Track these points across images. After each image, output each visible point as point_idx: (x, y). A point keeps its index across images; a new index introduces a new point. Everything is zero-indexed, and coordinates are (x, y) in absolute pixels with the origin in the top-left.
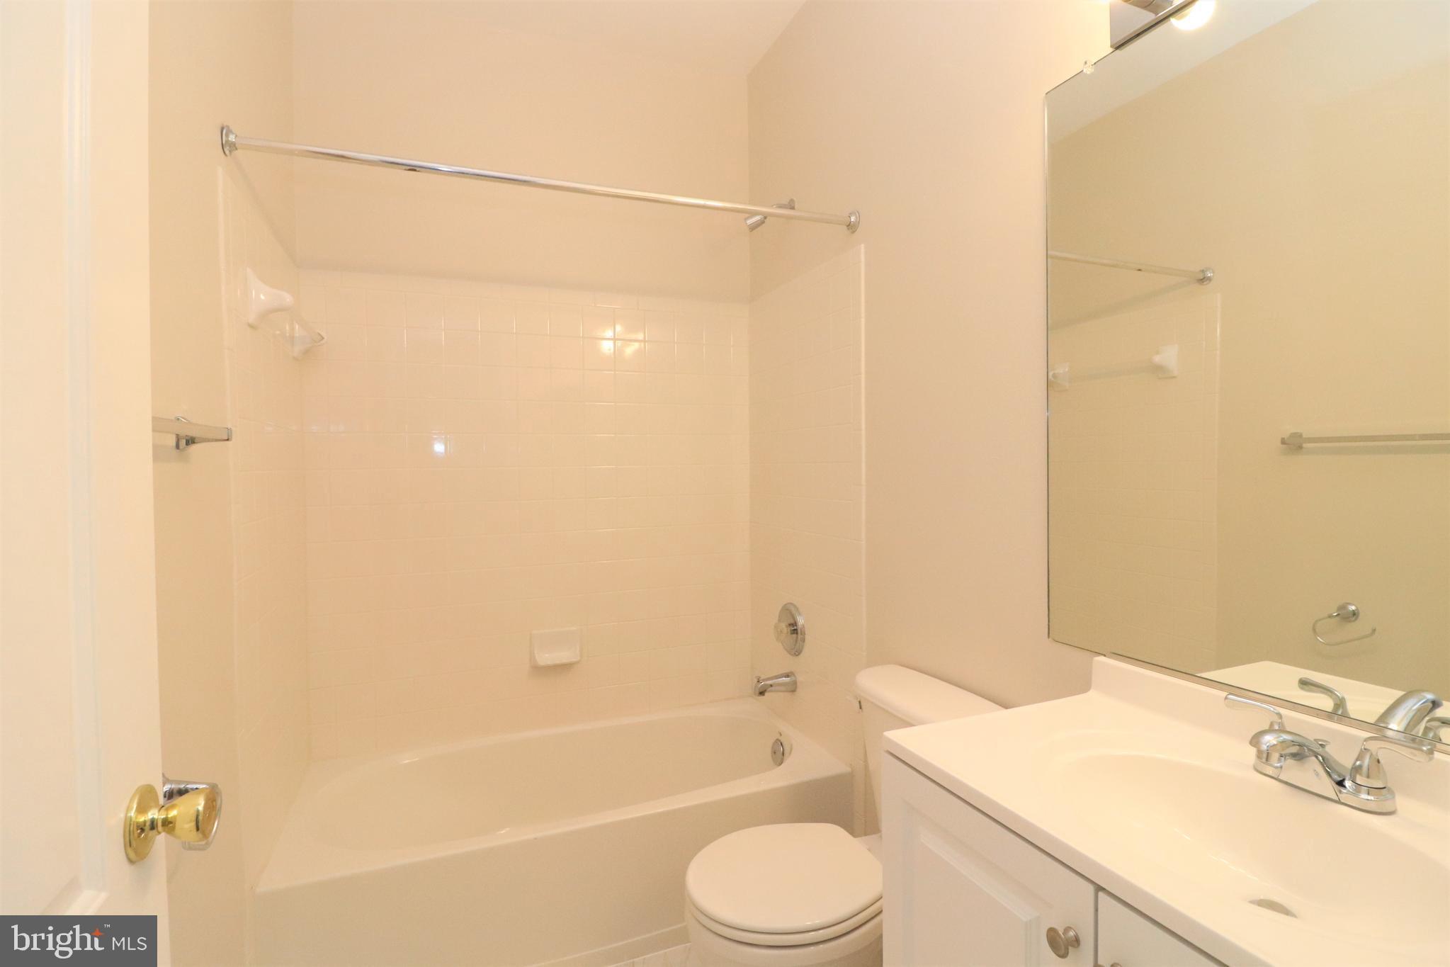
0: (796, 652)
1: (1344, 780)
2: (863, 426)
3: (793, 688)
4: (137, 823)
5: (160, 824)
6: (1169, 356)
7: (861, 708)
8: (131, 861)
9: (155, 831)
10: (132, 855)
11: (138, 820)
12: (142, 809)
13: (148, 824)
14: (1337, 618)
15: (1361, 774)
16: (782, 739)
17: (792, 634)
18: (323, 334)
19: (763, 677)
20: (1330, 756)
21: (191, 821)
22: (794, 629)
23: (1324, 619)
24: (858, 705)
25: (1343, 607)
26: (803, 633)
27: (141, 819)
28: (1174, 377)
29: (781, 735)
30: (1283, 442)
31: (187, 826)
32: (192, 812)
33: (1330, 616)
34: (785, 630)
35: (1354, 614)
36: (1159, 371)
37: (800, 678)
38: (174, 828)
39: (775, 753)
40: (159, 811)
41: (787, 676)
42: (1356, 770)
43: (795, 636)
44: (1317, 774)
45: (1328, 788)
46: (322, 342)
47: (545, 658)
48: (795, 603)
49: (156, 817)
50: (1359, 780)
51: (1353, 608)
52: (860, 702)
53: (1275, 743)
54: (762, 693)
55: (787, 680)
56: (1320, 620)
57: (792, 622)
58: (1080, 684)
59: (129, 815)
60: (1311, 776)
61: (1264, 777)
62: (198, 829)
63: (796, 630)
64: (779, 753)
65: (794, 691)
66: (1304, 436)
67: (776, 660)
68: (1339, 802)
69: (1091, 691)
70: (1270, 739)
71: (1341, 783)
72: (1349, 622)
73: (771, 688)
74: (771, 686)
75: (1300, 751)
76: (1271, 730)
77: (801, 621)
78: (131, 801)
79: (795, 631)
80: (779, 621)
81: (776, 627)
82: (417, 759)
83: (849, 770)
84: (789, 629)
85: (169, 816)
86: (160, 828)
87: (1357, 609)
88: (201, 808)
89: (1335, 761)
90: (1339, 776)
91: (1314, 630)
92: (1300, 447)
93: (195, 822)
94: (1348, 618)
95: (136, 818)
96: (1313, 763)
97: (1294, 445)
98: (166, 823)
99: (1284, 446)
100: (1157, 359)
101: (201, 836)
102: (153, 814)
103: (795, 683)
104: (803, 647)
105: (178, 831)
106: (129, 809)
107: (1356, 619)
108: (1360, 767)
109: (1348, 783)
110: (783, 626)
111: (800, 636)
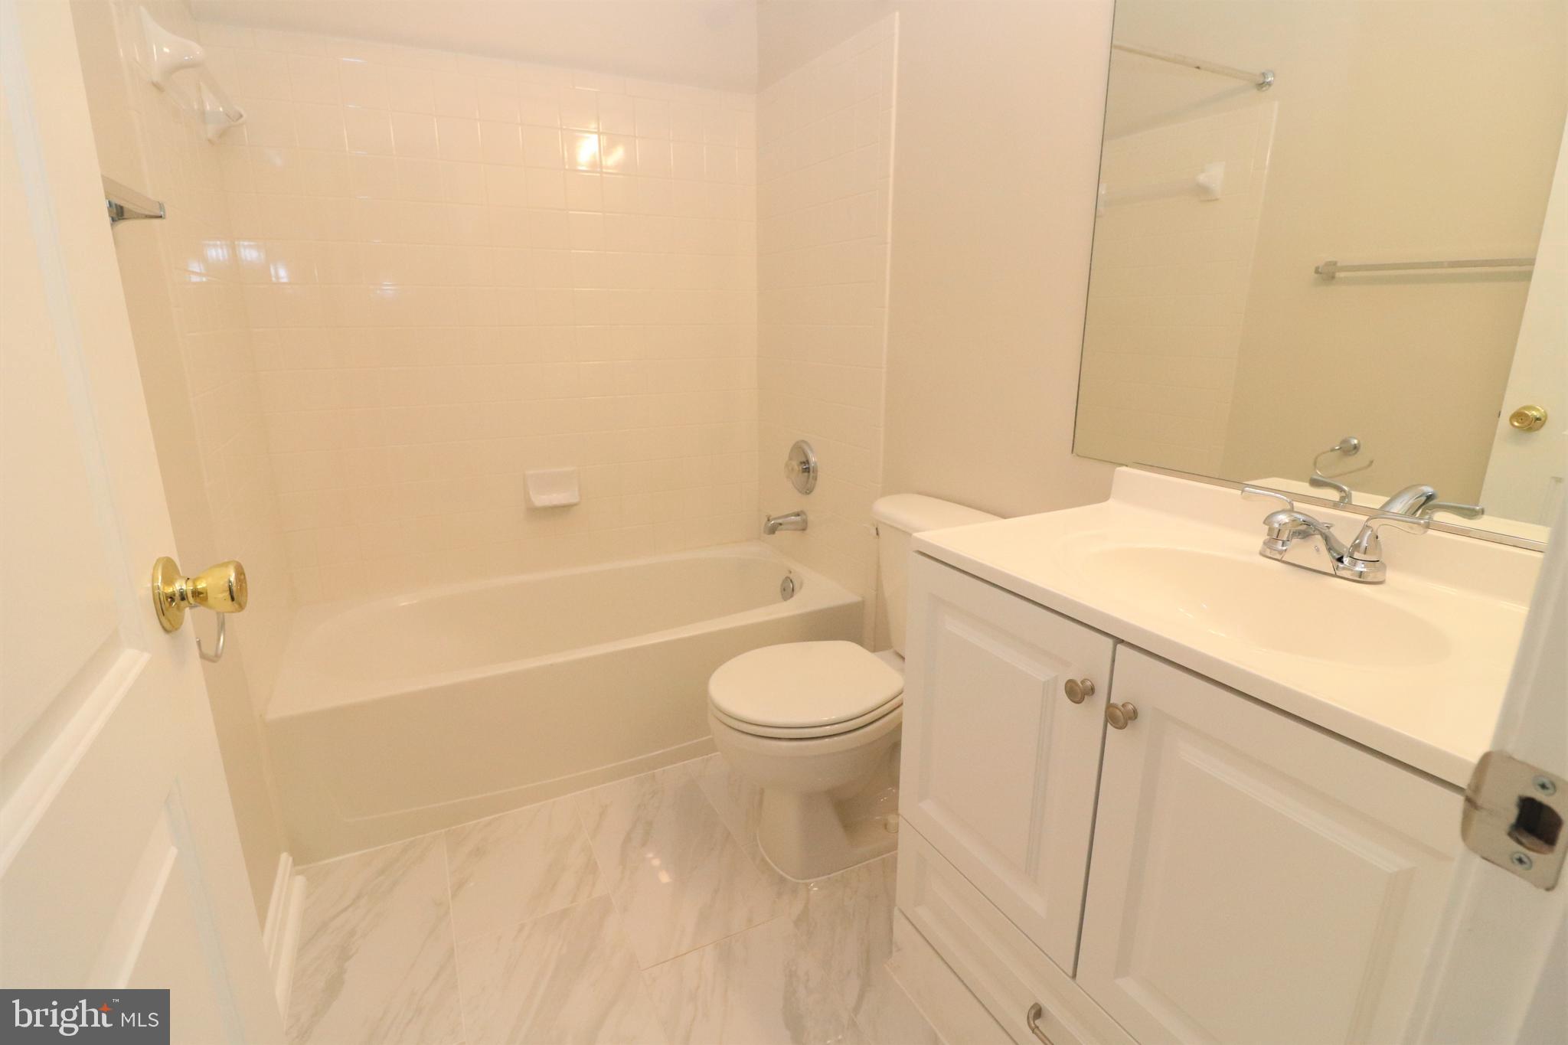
0: (807, 490)
1: (1342, 557)
2: (889, 240)
3: (803, 527)
4: (166, 594)
5: (190, 595)
6: (1214, 175)
7: (877, 534)
8: (166, 630)
9: (185, 602)
10: (167, 625)
11: (166, 591)
12: (168, 580)
13: (177, 595)
14: (1339, 451)
15: (1359, 552)
16: (791, 576)
17: (803, 472)
18: (243, 113)
19: (774, 514)
20: (1333, 535)
21: (224, 591)
22: (806, 468)
23: (1328, 452)
24: (875, 532)
25: (1345, 441)
26: (815, 471)
27: (169, 590)
28: (1217, 200)
29: (791, 572)
30: (1317, 271)
31: (220, 596)
32: (223, 583)
33: (1333, 450)
34: (796, 467)
35: (1356, 448)
36: (1203, 193)
37: (811, 518)
38: (206, 599)
39: (784, 590)
40: (186, 583)
41: (798, 515)
42: (1356, 547)
43: (806, 474)
44: (1318, 550)
45: (1326, 562)
46: (241, 121)
47: (542, 499)
48: (806, 440)
49: (184, 587)
50: (1356, 555)
51: (1356, 442)
52: (877, 529)
53: (1287, 521)
54: (772, 530)
55: (798, 518)
56: (1324, 453)
57: (804, 460)
58: (1100, 493)
59: (155, 584)
60: (1314, 554)
61: (1269, 560)
62: (233, 599)
63: (809, 468)
64: (788, 589)
65: (804, 529)
66: (1339, 264)
67: (787, 500)
68: (1336, 576)
69: (1110, 500)
70: (1283, 518)
71: (1340, 560)
72: (1350, 455)
73: (780, 527)
74: (781, 524)
75: (1306, 530)
76: (1283, 511)
77: (813, 459)
78: (155, 568)
79: (807, 470)
80: (790, 459)
81: (787, 465)
82: (415, 602)
83: (859, 599)
84: (801, 468)
85: (199, 587)
86: (191, 600)
87: (1359, 443)
88: (232, 579)
89: (1337, 541)
90: (1338, 554)
91: (1315, 464)
92: (1333, 277)
93: (228, 592)
94: (1349, 451)
95: (164, 589)
96: (1318, 540)
97: (1327, 274)
98: (197, 593)
99: (1316, 275)
100: (1202, 178)
101: (237, 606)
102: (179, 586)
103: (805, 522)
104: (814, 485)
105: (211, 600)
106: (154, 579)
107: (1356, 453)
108: (1360, 544)
109: (1346, 560)
110: (795, 464)
111: (811, 474)
